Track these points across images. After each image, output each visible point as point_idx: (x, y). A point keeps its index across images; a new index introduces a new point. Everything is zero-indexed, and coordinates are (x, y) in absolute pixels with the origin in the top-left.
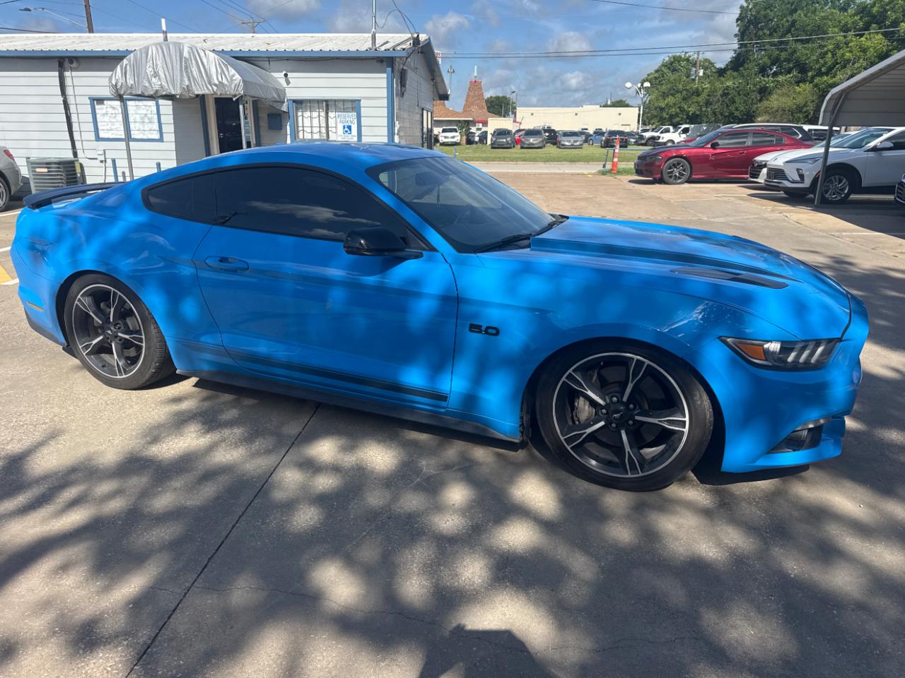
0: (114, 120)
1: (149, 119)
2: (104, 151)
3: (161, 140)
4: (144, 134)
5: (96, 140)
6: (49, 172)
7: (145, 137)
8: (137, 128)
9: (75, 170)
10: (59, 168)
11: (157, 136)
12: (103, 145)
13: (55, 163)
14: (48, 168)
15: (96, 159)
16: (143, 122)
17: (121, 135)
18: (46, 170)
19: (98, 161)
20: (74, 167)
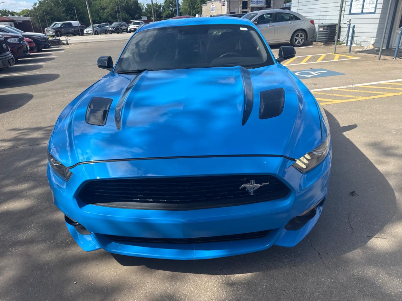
0: (358, 4)
1: (373, 2)
2: (350, 20)
3: (374, 13)
4: (368, 10)
5: (349, 15)
6: (323, 30)
7: (368, 12)
8: (366, 7)
9: (335, 29)
10: (327, 28)
11: (373, 11)
12: (351, 17)
13: (326, 26)
14: (323, 28)
15: (346, 24)
16: (370, 4)
17: (359, 11)
18: (322, 29)
19: (346, 25)
20: (336, 28)
